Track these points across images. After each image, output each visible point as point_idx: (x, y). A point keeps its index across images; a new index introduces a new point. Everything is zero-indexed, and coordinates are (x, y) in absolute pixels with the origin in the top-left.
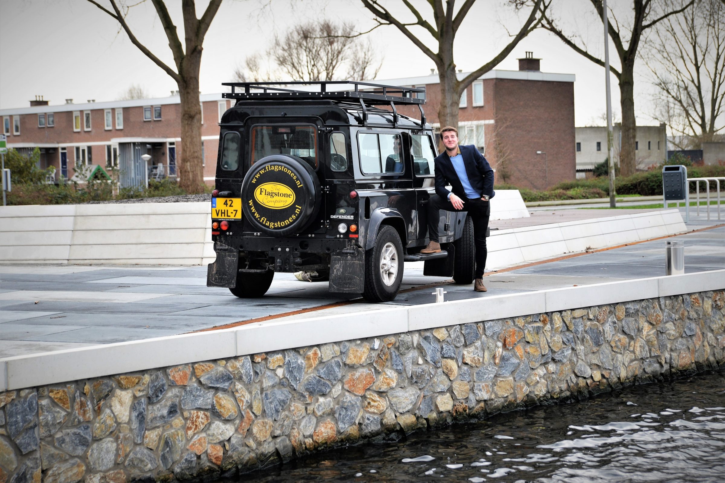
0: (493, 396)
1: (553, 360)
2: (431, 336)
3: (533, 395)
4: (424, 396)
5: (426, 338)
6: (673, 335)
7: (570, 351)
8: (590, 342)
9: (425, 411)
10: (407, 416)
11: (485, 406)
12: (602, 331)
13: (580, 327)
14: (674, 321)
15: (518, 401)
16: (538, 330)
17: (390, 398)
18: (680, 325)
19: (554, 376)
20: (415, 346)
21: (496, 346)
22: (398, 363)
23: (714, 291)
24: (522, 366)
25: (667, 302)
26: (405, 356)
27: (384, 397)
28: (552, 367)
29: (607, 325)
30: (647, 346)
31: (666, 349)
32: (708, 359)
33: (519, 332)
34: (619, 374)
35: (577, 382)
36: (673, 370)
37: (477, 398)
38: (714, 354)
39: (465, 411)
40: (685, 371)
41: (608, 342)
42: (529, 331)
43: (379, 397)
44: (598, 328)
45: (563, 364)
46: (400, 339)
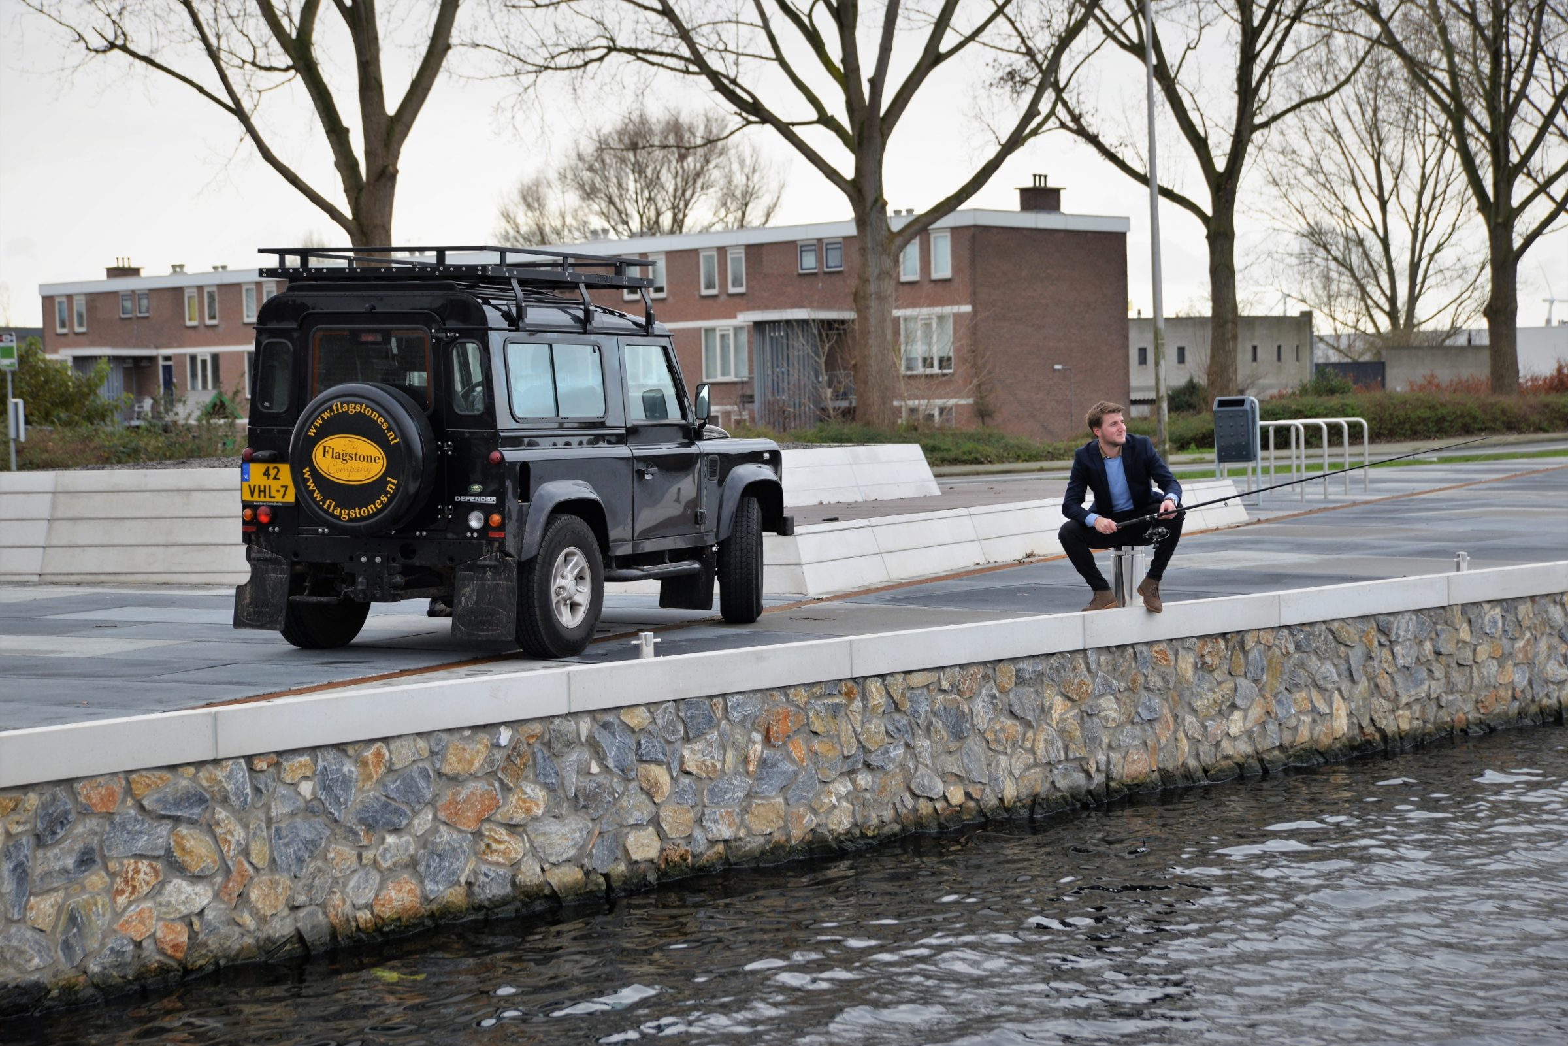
0: (742, 833)
1: (867, 765)
2: (617, 722)
3: (824, 831)
4: (600, 833)
5: (605, 726)
6: (1114, 720)
7: (901, 750)
8: (944, 733)
9: (603, 861)
10: (565, 869)
11: (725, 850)
12: (967, 711)
13: (923, 704)
14: (1116, 694)
15: (793, 843)
16: (835, 711)
17: (532, 836)
18: (1128, 701)
19: (868, 796)
20: (583, 739)
21: (750, 740)
22: (549, 770)
23: (1198, 637)
24: (802, 777)
25: (1103, 658)
26: (564, 759)
27: (521, 835)
28: (864, 779)
29: (979, 700)
30: (1060, 741)
31: (1100, 744)
32: (1184, 764)
33: (797, 715)
34: (1002, 792)
35: (914, 807)
36: (1112, 784)
37: (710, 837)
38: (1198, 755)
39: (685, 860)
40: (1138, 785)
41: (981, 733)
42: (817, 713)
43: (509, 835)
44: (959, 707)
45: (887, 773)
46: (552, 727)
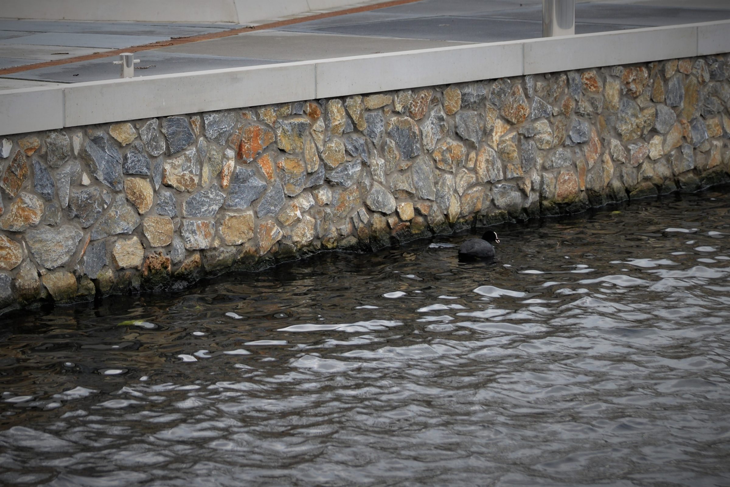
0: (216, 244)
1: (328, 182)
2: (106, 137)
3: (289, 243)
4: (91, 241)
5: (96, 141)
6: (548, 142)
7: (358, 168)
8: (396, 152)
9: (93, 267)
10: (59, 274)
11: (201, 259)
12: (417, 132)
13: (379, 125)
14: (550, 118)
15: (262, 253)
16: (300, 130)
17: (30, 243)
18: (560, 125)
19: (328, 210)
20: (76, 153)
21: (225, 157)
22: (45, 181)
23: (624, 66)
24: (270, 192)
25: (539, 84)
26: (59, 171)
27: (20, 242)
28: (325, 195)
29: (428, 122)
30: (499, 161)
31: (535, 165)
32: (609, 185)
33: (266, 133)
34: (447, 209)
35: (369, 221)
36: (545, 203)
37: (188, 246)
38: (622, 177)
39: (166, 268)
40: (568, 204)
41: (429, 153)
42: (284, 132)
43: (9, 241)
44: (410, 128)
45: (345, 189)
46: (49, 140)
